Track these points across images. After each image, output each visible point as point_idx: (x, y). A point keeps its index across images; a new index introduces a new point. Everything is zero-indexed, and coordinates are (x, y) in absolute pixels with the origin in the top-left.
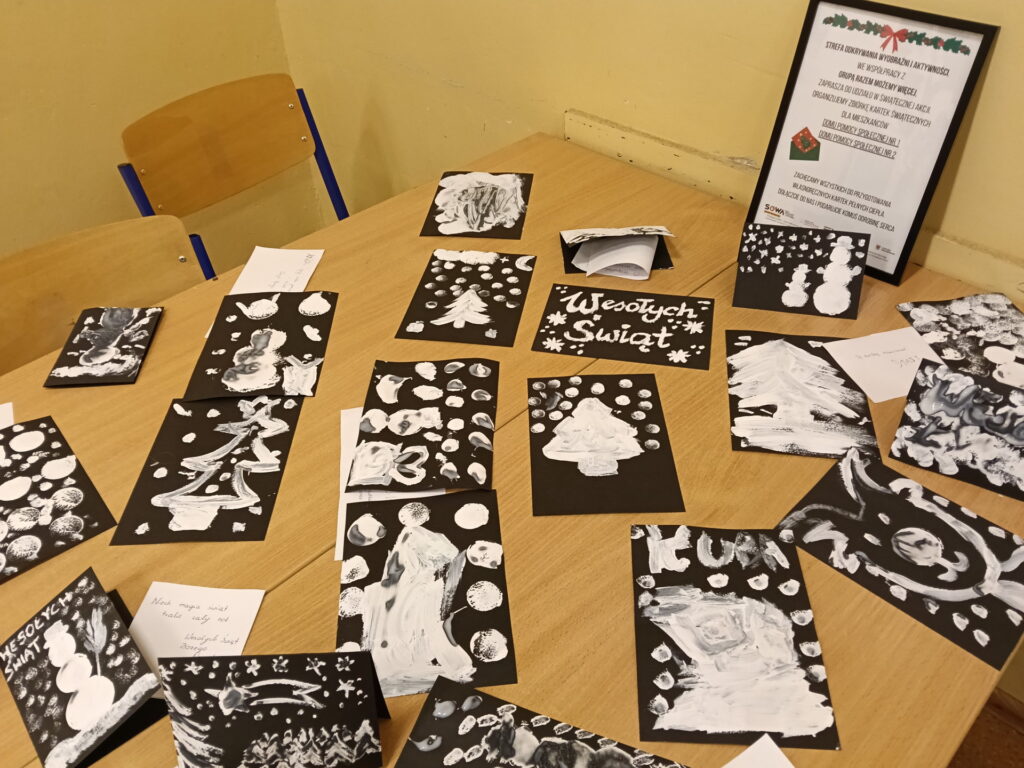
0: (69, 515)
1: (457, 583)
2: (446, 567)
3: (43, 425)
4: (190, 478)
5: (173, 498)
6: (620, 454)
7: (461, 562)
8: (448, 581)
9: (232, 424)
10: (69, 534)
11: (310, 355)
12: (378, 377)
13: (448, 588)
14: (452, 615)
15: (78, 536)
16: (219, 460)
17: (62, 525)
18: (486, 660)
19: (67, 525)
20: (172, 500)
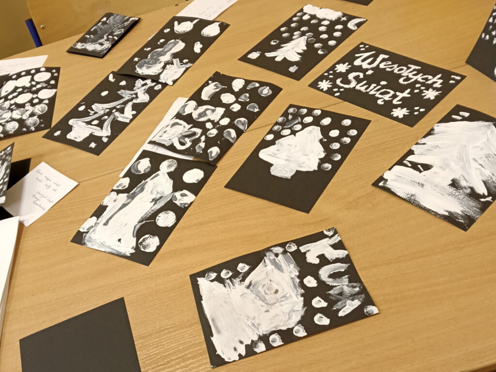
0: (35, 117)
1: (159, 208)
2: (161, 198)
3: (54, 71)
4: (91, 114)
5: (77, 122)
6: (302, 167)
7: (169, 197)
8: (156, 205)
9: (127, 91)
10: (30, 127)
11: (187, 60)
12: (210, 82)
13: (153, 209)
14: (144, 222)
15: (33, 129)
16: (108, 109)
17: (30, 121)
18: (142, 250)
19: (32, 121)
20: (76, 123)
